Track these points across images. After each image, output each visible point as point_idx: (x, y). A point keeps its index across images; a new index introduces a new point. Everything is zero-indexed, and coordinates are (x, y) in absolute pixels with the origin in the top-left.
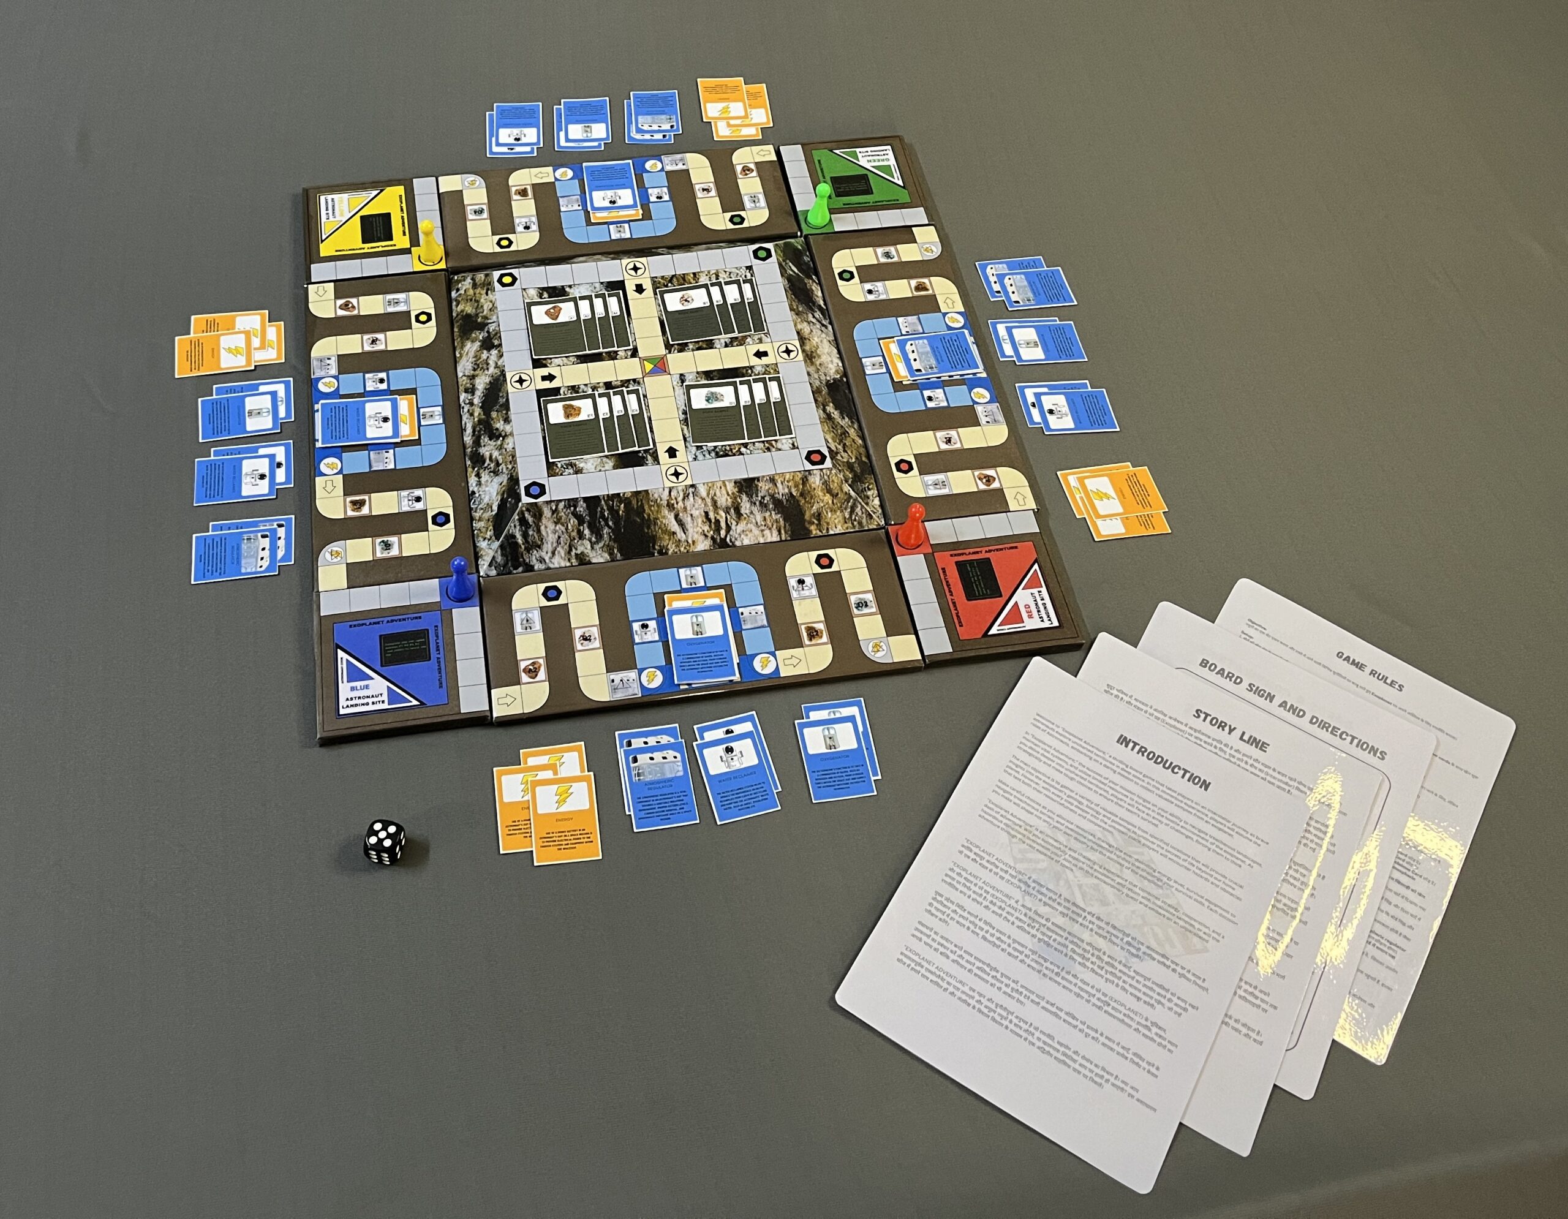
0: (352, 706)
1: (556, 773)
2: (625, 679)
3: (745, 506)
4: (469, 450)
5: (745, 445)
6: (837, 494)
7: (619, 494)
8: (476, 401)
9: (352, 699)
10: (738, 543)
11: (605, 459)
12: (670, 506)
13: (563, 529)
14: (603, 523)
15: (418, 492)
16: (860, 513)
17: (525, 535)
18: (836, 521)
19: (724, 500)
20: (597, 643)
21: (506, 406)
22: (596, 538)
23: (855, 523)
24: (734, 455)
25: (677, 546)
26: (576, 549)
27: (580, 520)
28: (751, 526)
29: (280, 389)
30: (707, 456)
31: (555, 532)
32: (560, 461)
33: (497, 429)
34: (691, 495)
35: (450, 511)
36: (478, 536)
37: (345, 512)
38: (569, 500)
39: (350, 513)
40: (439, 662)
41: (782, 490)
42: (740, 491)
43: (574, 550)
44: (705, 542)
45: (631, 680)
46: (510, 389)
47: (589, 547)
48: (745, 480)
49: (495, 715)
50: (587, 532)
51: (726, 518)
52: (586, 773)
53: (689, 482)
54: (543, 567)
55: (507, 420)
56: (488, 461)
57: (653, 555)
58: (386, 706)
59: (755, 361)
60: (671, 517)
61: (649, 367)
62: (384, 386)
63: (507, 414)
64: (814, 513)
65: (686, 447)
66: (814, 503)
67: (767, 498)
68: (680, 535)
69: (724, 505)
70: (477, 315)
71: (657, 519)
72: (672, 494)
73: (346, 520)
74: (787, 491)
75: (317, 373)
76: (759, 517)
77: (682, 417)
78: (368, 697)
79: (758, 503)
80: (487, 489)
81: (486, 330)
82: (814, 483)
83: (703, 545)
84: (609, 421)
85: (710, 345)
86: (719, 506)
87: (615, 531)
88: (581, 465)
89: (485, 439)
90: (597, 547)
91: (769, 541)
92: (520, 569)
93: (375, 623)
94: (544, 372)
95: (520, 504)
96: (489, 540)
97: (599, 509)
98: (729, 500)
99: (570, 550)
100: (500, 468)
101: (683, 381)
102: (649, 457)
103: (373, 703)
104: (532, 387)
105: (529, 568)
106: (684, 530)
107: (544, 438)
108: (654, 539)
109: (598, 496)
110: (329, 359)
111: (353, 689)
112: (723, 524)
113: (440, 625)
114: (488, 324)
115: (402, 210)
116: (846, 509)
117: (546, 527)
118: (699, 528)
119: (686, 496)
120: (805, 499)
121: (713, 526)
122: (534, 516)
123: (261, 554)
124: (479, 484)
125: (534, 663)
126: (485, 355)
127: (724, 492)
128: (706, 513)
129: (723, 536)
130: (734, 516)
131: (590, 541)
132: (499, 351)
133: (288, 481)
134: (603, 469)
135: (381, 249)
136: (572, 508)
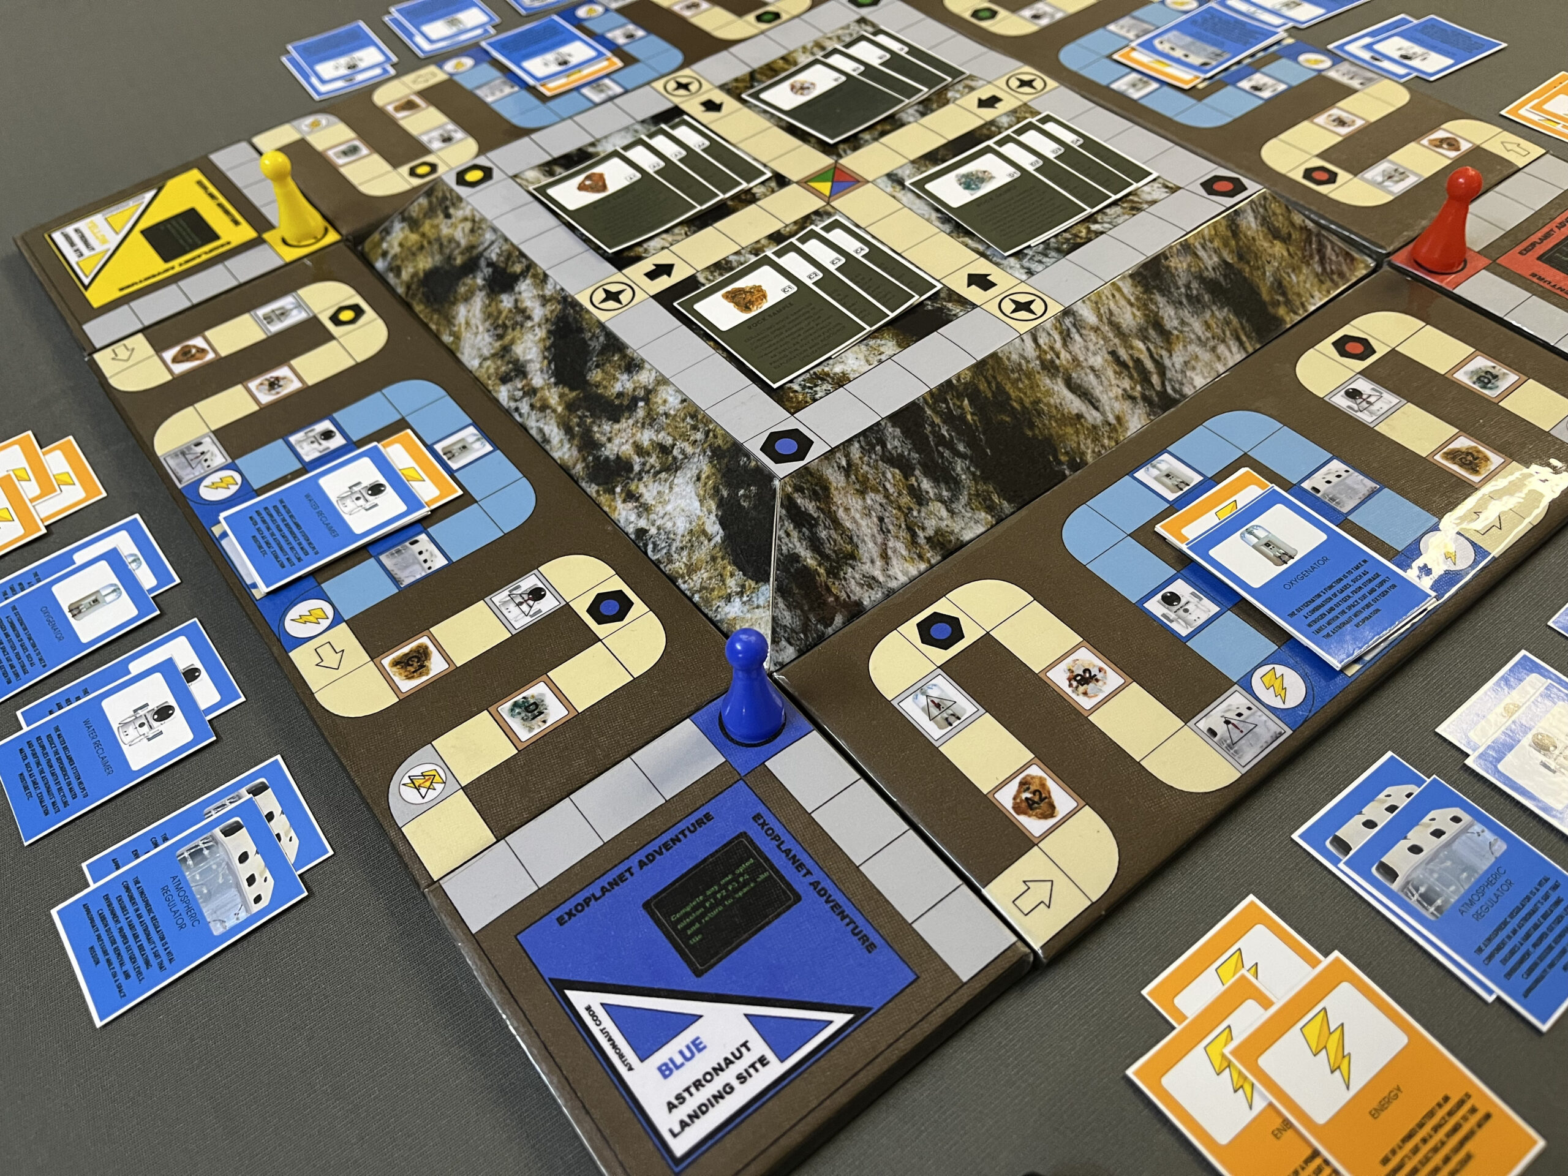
0: (694, 1117)
1: (1265, 1002)
2: (1231, 715)
3: (1169, 315)
4: (579, 467)
5: (1091, 219)
6: (1290, 235)
7: (949, 382)
8: (538, 381)
9: (680, 1098)
10: (1188, 391)
11: (872, 342)
12: (1050, 367)
13: (879, 498)
14: (947, 454)
15: (529, 582)
16: (1334, 258)
17: (815, 545)
18: (1308, 285)
19: (1129, 318)
20: (1113, 679)
21: (614, 344)
22: (949, 489)
23: (1335, 277)
24: (1090, 240)
25: (1096, 440)
26: (924, 529)
27: (905, 467)
28: (1194, 348)
29: (122, 542)
30: (1045, 260)
31: (867, 512)
32: (795, 379)
33: (620, 395)
34: (1073, 330)
35: (617, 584)
36: (707, 601)
37: (395, 688)
38: (864, 433)
39: (407, 685)
40: (822, 893)
41: (1209, 260)
42: (1147, 290)
43: (921, 534)
44: (1137, 411)
45: (1246, 713)
46: (602, 317)
47: (944, 513)
48: (1145, 266)
49: (1037, 947)
50: (926, 485)
51: (1148, 349)
52: (1326, 962)
53: (1055, 309)
54: (880, 594)
55: (632, 366)
56: (637, 460)
57: (1065, 477)
58: (776, 1069)
59: (988, 114)
60: (1059, 388)
61: (825, 187)
62: (338, 441)
63: (624, 356)
64: (1272, 283)
65: (997, 264)
66: (1263, 267)
67: (1195, 285)
68: (1092, 416)
69: (1133, 323)
70: (450, 258)
71: (1038, 401)
72: (1041, 341)
73: (406, 702)
74: (1216, 259)
75: (185, 476)
76: (1197, 326)
77: (947, 228)
78: (718, 1069)
79: (1185, 301)
80: (669, 508)
81: (483, 263)
82: (1250, 228)
83: (1136, 422)
84: (827, 280)
85: (894, 123)
86: (1127, 331)
87: (977, 458)
88: (838, 369)
89: (603, 429)
90: (958, 506)
91: (1231, 364)
92: (839, 620)
93: (613, 884)
94: (647, 265)
95: (777, 483)
96: (741, 594)
97: (929, 428)
98: (1138, 314)
99: (914, 535)
100: (675, 452)
101: (900, 183)
102: (950, 305)
103: (742, 1078)
104: (640, 296)
105: (855, 610)
106: (1094, 403)
107: (731, 358)
108: (1049, 445)
109: (913, 403)
110: (198, 444)
111: (666, 1071)
112: (1149, 365)
113: (761, 809)
114: (481, 255)
115: (212, 196)
116: (1311, 256)
117: (847, 510)
118: (1115, 389)
119: (1066, 337)
120: (1248, 263)
121: (1135, 375)
122: (815, 496)
123: (244, 871)
124: (645, 509)
125: (1024, 785)
126: (506, 302)
127: (1123, 302)
128: (1113, 353)
129: (1158, 389)
130: (1159, 341)
131: (943, 502)
132: (535, 276)
133: (226, 695)
134: (883, 357)
135: (204, 257)
136: (878, 448)
